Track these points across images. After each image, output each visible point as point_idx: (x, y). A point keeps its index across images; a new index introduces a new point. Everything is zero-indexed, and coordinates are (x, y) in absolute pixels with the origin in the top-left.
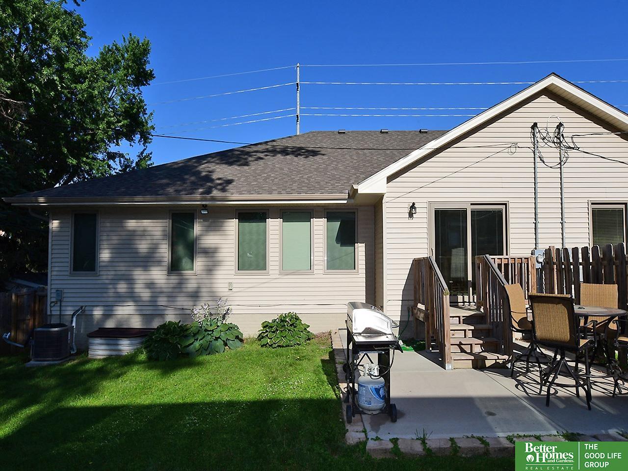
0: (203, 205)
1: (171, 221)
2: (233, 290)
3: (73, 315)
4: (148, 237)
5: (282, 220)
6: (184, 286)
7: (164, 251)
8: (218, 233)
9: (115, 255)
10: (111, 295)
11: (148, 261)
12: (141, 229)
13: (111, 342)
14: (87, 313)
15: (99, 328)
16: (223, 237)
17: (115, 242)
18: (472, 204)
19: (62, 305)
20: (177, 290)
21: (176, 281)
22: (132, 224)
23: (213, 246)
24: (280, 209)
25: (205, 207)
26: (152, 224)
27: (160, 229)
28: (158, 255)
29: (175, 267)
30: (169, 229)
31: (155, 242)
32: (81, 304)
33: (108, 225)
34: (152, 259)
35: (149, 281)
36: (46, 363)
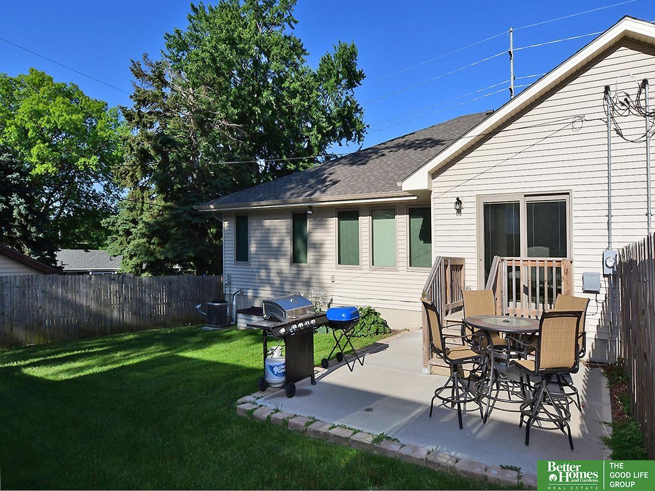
0: (309, 206)
1: (292, 220)
2: (335, 282)
3: (235, 294)
4: (278, 234)
5: (371, 217)
6: (301, 276)
7: (288, 245)
8: (323, 230)
9: (259, 249)
10: (257, 281)
11: (277, 253)
12: (273, 227)
13: (248, 318)
14: (245, 294)
15: (252, 307)
16: (327, 234)
17: (259, 238)
18: (525, 196)
19: (231, 286)
20: (296, 280)
21: (295, 272)
22: (268, 223)
23: (320, 242)
24: (370, 207)
25: (310, 208)
26: (281, 224)
27: (285, 227)
28: (283, 249)
29: (295, 259)
30: (291, 227)
31: (282, 238)
32: (241, 287)
33: (254, 224)
34: (281, 253)
35: (279, 271)
36: (211, 328)
